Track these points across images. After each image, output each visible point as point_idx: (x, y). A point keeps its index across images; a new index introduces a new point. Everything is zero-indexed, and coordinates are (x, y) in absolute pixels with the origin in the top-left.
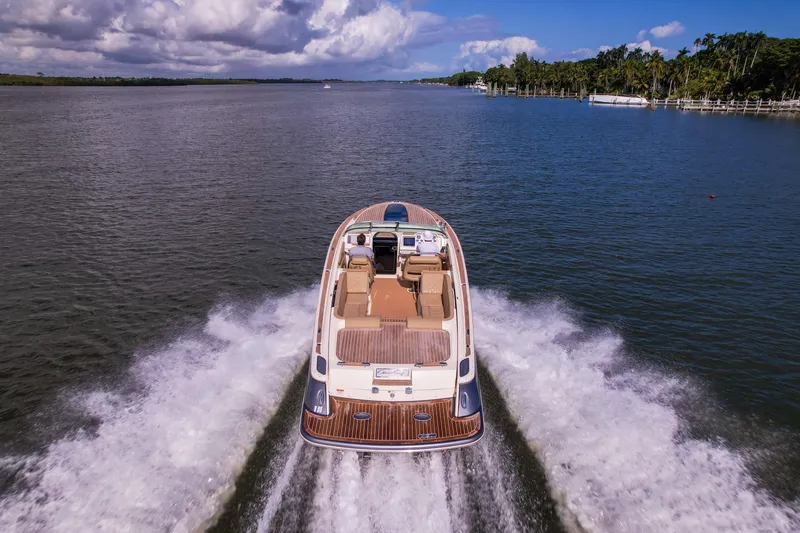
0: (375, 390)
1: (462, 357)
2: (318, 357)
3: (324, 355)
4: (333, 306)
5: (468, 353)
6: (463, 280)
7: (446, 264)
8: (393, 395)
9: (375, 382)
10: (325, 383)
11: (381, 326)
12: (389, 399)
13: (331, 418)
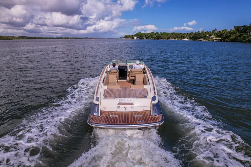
0: (119, 107)
1: (153, 95)
2: (97, 97)
3: (99, 96)
4: (103, 82)
5: (155, 94)
6: (151, 76)
7: (144, 72)
8: (126, 109)
9: (118, 104)
10: (98, 105)
11: (121, 88)
12: (125, 111)
13: (101, 117)
